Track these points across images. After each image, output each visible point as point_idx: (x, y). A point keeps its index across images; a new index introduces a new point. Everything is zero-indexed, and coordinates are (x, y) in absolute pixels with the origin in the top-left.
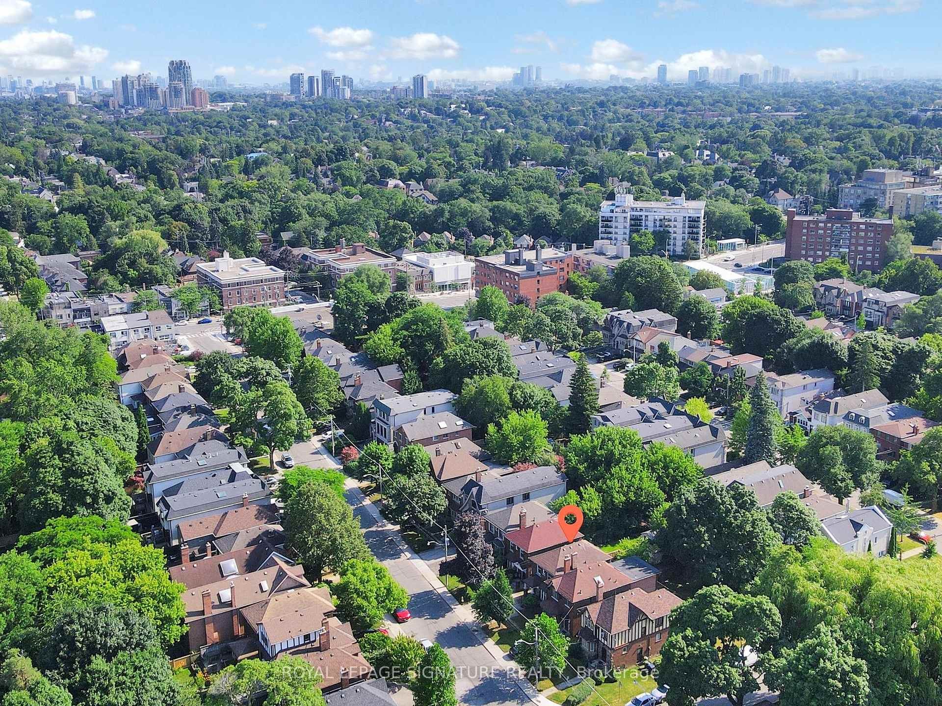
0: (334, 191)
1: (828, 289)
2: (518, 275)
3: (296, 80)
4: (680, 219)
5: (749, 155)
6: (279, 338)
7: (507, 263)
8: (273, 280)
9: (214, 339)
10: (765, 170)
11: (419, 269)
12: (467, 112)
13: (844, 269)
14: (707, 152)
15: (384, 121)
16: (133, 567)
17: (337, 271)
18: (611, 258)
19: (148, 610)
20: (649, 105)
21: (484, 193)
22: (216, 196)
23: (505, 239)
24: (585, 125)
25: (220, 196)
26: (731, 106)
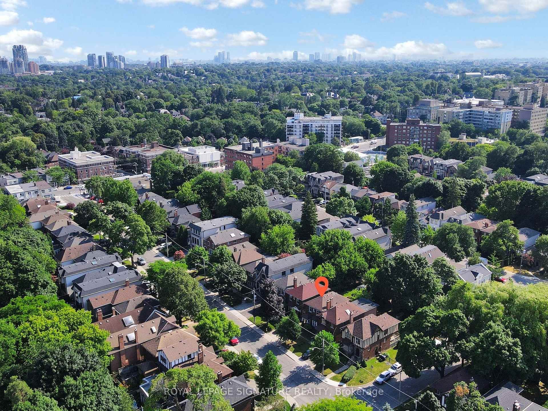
0: (129, 116)
1: (415, 159)
2: (251, 155)
3: (91, 58)
4: (330, 126)
5: (356, 94)
6: (124, 192)
7: (243, 149)
8: (107, 163)
9: (76, 197)
10: (365, 101)
11: (190, 155)
12: (194, 75)
13: (420, 149)
14: (332, 94)
15: (147, 80)
16: (74, 323)
17: (144, 157)
18: (299, 146)
19: (89, 348)
20: (293, 71)
21: (217, 115)
22: (59, 119)
23: (234, 139)
24: (261, 81)
25: (61, 119)
26: (337, 71)
